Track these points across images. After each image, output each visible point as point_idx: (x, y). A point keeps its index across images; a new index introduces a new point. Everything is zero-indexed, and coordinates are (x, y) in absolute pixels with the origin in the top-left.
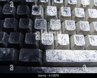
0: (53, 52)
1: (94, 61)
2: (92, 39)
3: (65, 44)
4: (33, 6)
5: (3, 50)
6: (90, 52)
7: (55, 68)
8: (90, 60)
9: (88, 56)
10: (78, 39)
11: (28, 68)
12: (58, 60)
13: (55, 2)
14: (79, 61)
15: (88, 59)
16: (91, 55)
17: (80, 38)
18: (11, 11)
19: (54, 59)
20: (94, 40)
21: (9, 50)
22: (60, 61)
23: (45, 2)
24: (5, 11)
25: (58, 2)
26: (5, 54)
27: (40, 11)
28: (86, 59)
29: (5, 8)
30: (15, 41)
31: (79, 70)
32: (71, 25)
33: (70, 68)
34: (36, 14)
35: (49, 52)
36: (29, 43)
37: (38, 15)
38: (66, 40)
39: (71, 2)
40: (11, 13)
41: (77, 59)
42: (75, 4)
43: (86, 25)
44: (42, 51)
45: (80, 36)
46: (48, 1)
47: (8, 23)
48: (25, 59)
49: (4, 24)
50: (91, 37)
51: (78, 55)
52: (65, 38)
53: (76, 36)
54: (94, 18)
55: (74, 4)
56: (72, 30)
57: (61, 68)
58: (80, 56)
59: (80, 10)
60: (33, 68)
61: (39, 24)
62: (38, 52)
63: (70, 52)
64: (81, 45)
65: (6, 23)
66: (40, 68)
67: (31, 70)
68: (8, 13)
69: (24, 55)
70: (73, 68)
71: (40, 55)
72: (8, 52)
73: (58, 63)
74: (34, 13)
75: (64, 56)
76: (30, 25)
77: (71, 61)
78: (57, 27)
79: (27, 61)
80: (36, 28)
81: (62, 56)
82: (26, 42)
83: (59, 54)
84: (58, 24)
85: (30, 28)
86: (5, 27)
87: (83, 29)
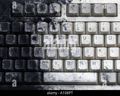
0: (49, 75)
1: (80, 81)
2: (81, 64)
3: (58, 69)
4: (32, 36)
5: (12, 74)
6: (78, 74)
7: (51, 86)
8: (76, 81)
9: (75, 78)
10: (69, 64)
11: (31, 86)
12: (52, 80)
13: (51, 31)
14: (68, 81)
15: (75, 79)
16: (78, 76)
17: (71, 63)
18: (14, 41)
19: (49, 80)
20: (83, 64)
21: (16, 74)
22: (53, 81)
23: (42, 31)
24: (8, 41)
25: (54, 31)
26: (14, 77)
27: (38, 40)
28: (73, 80)
29: (8, 39)
30: (20, 67)
31: (69, 87)
32: (64, 52)
33: (62, 85)
34: (35, 44)
35: (46, 75)
36: (31, 69)
37: (36, 44)
38: (60, 65)
39: (66, 29)
40: (13, 43)
41: (67, 80)
42: (70, 31)
43: (78, 51)
44: (41, 73)
45: (71, 62)
46: (44, 31)
47: (12, 52)
48: (29, 80)
49: (10, 54)
50: (81, 62)
51: (68, 77)
52: (59, 64)
53: (68, 62)
54: (86, 44)
55: (68, 31)
56: (65, 56)
57: (55, 86)
58: (69, 77)
59: (74, 37)
60: (35, 86)
61: (38, 52)
62: (38, 74)
63: (62, 74)
64: (71, 69)
65: (11, 52)
66: (40, 86)
67: (33, 87)
68: (11, 43)
69: (28, 77)
70: (65, 86)
71: (40, 77)
72: (16, 76)
73: (52, 82)
74: (33, 43)
75: (57, 77)
76: (30, 53)
77: (62, 81)
78: (52, 54)
79: (30, 81)
80: (35, 56)
81: (56, 77)
82: (29, 68)
83: (54, 76)
84: (53, 52)
85: (31, 56)
86: (10, 55)
87: (74, 55)
